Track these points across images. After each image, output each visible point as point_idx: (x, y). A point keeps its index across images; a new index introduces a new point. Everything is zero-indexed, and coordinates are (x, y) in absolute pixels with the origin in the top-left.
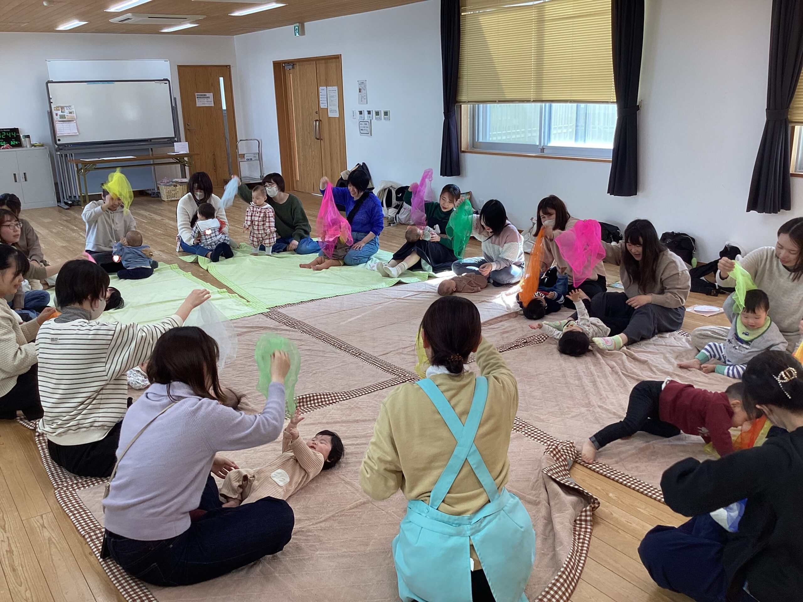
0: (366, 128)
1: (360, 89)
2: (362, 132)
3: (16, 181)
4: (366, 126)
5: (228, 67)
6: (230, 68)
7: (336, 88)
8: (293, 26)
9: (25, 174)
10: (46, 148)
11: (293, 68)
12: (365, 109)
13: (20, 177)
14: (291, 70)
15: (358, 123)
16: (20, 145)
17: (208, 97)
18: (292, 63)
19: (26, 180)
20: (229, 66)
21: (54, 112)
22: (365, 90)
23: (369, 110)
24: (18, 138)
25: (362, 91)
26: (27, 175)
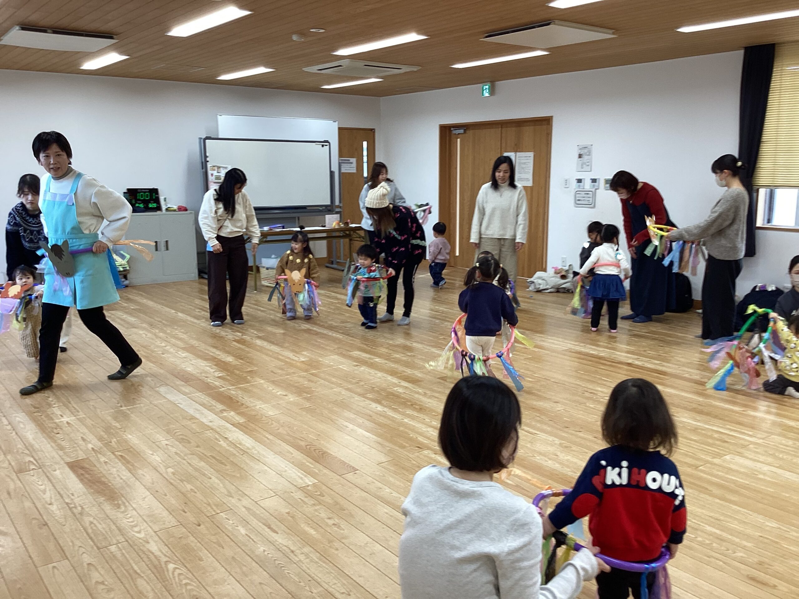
0: (588, 199)
1: (580, 156)
2: (578, 202)
3: (157, 250)
4: (586, 195)
5: (372, 131)
6: (374, 132)
7: (531, 154)
8: (481, 85)
9: (167, 241)
10: (191, 213)
11: (465, 132)
12: (587, 177)
13: (162, 246)
14: (460, 136)
15: (573, 193)
16: (159, 208)
17: (352, 163)
18: (466, 127)
19: (167, 249)
20: (374, 129)
21: (210, 172)
22: (589, 155)
23: (593, 178)
24: (157, 201)
25: (585, 158)
26: (169, 243)
